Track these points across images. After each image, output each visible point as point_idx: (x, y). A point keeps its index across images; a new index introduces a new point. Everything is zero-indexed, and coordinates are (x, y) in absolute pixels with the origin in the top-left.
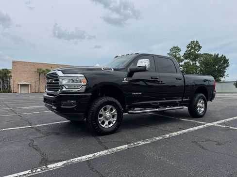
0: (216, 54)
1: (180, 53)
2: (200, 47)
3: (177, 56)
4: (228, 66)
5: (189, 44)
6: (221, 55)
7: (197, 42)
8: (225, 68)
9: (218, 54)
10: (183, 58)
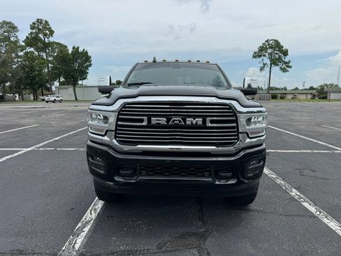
0: (76, 47)
1: (17, 34)
2: (52, 32)
3: (12, 39)
4: (90, 65)
5: (34, 23)
6: (82, 50)
7: (46, 22)
8: (87, 67)
9: (78, 47)
10: (23, 44)
